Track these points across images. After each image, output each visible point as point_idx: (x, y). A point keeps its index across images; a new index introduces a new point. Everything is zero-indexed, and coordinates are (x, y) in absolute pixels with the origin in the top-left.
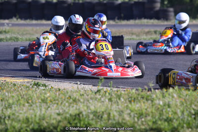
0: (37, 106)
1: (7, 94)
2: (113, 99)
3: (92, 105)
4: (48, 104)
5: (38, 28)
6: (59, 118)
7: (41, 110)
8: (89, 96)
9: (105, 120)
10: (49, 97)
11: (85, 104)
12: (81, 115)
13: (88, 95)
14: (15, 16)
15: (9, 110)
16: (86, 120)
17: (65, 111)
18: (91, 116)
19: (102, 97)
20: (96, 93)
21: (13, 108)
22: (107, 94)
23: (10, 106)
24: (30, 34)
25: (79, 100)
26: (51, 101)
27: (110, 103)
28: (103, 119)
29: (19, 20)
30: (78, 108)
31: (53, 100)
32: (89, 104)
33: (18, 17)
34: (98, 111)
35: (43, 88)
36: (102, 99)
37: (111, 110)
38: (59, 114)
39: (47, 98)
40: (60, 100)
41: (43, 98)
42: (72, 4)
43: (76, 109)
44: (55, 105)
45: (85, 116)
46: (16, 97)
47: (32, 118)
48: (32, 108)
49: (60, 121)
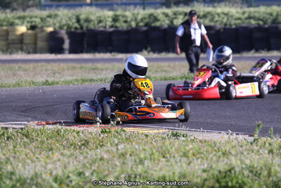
0: (176, 162)
1: (137, 147)
2: (275, 151)
3: (247, 158)
4: (191, 159)
5: (177, 63)
6: (205, 175)
7: (181, 166)
8: (244, 147)
9: (264, 177)
10: (191, 149)
11: (238, 157)
12: (233, 172)
13: (241, 146)
14: (146, 49)
15: (140, 167)
16: (240, 177)
17: (211, 167)
18: (246, 173)
19: (260, 148)
20: (251, 144)
21: (146, 164)
22: (267, 145)
23: (141, 162)
24: (166, 71)
25: (230, 153)
26: (194, 155)
27: (271, 155)
28: (261, 176)
29: (151, 53)
30: (229, 162)
31: (196, 153)
32: (243, 158)
33: (149, 49)
34: (255, 166)
35: (184, 139)
36: (261, 151)
37: (272, 163)
38: (204, 171)
39: (188, 151)
40: (205, 153)
41: (184, 151)
42: (222, 30)
43: (227, 164)
44: (200, 160)
45: (237, 173)
46: (149, 150)
47: (169, 176)
48: (170, 163)
49: (206, 180)
